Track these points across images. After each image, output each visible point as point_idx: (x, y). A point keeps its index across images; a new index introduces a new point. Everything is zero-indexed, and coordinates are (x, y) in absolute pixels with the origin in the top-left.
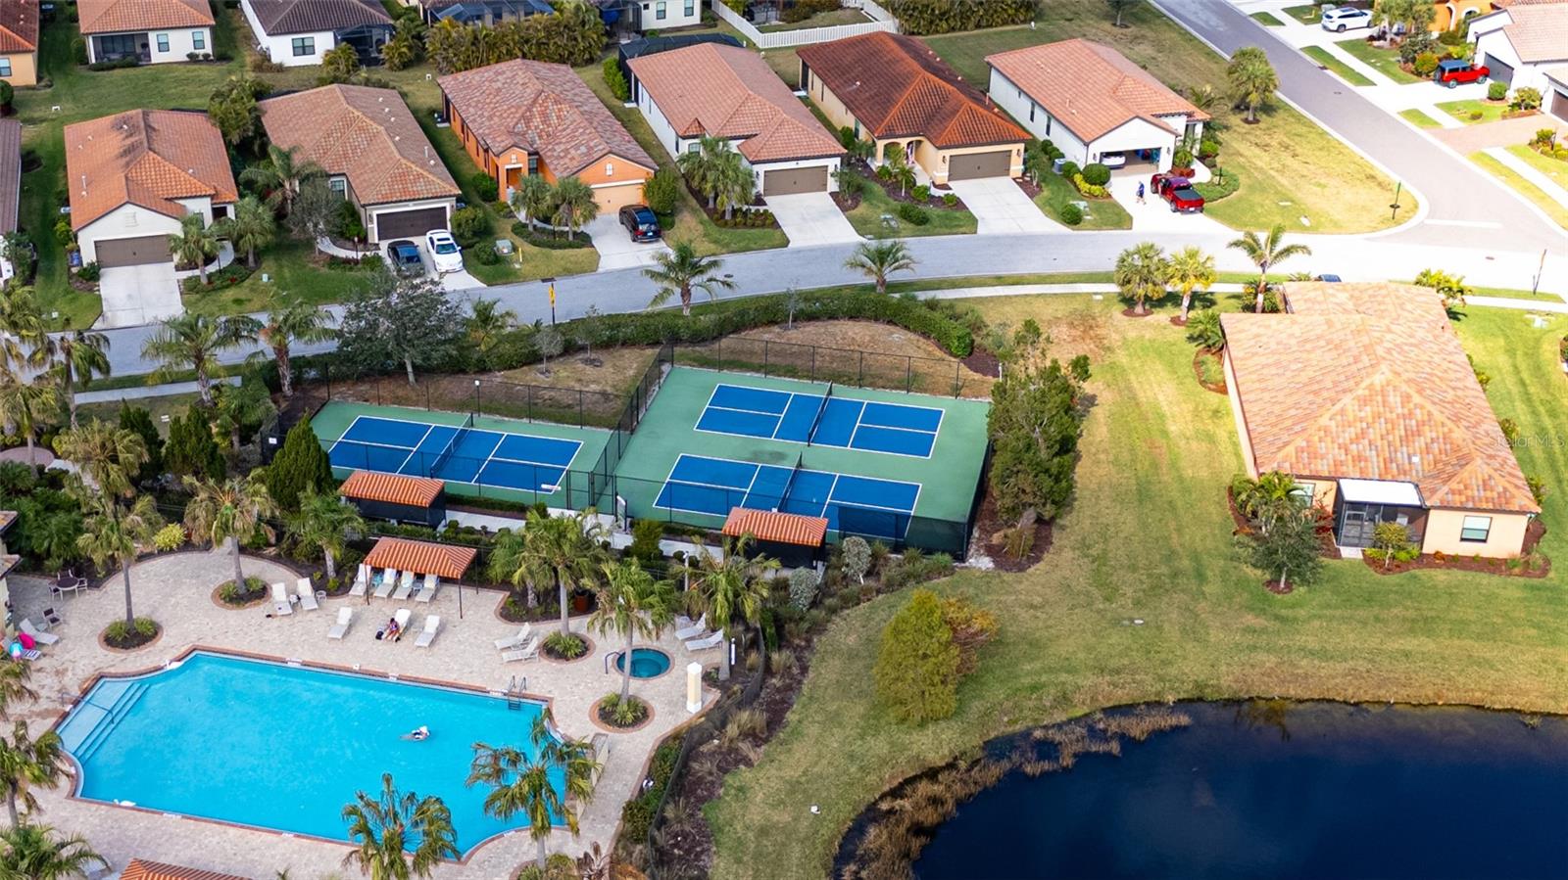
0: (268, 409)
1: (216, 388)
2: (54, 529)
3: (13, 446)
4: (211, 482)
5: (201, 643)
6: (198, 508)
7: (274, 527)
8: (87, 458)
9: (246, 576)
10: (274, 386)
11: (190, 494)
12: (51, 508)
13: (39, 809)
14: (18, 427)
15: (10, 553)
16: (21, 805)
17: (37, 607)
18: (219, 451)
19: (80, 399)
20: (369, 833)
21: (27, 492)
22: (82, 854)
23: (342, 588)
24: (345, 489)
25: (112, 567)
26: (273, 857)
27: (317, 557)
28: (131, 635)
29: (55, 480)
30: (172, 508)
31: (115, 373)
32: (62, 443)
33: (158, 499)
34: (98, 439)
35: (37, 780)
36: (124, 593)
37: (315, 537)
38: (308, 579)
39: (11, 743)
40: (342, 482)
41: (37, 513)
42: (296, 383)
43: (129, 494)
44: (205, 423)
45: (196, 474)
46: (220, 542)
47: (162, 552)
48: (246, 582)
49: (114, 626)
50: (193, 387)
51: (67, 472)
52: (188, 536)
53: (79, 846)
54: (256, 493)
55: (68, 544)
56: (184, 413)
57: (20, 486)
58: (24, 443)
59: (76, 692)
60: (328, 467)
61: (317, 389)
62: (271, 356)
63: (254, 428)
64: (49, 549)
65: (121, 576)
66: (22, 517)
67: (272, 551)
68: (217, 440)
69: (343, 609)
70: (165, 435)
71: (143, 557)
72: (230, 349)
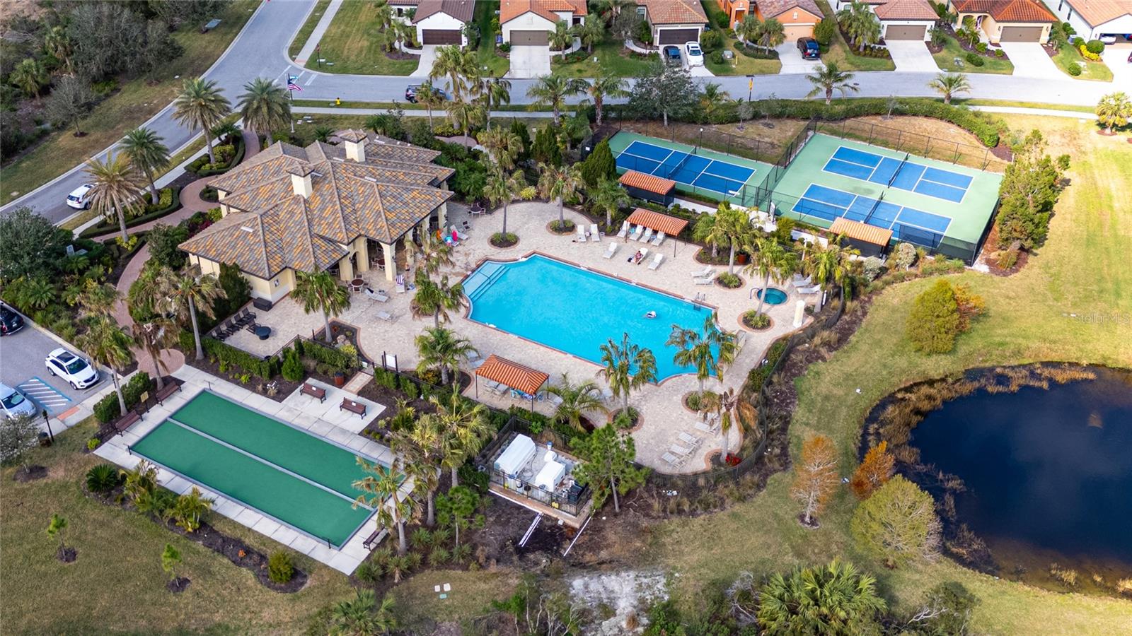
0: (588, 132)
1: (562, 116)
2: (472, 181)
3: (457, 135)
4: (553, 167)
5: (538, 250)
6: (545, 180)
7: (583, 194)
8: (493, 146)
9: (565, 219)
10: (592, 119)
11: (542, 171)
12: (472, 170)
13: (450, 321)
14: (461, 125)
15: (450, 190)
16: (441, 318)
17: (460, 220)
18: (560, 151)
19: (493, 114)
20: (612, 363)
21: (461, 160)
22: (467, 347)
23: (613, 232)
24: (623, 179)
25: (499, 205)
26: (561, 365)
27: (603, 214)
28: (504, 241)
29: (475, 155)
30: (532, 178)
31: (512, 103)
32: (481, 136)
33: (525, 172)
34: (499, 137)
35: (449, 307)
36: (503, 219)
37: (602, 203)
38: (596, 225)
39: (440, 286)
40: (621, 176)
41: (465, 172)
42: (604, 119)
43: (511, 168)
44: (554, 135)
45: (546, 162)
46: (555, 199)
47: (524, 200)
48: (564, 222)
49: (496, 235)
50: (551, 115)
51: (482, 152)
52: (539, 193)
53: (467, 343)
54: (575, 175)
55: (478, 189)
56: (544, 128)
57: (458, 156)
58: (462, 134)
59: (474, 266)
60: (615, 167)
61: (614, 123)
62: (593, 103)
63: (579, 141)
64: (468, 191)
65: (503, 209)
66: (457, 172)
67: (580, 207)
68: (559, 145)
69: (612, 243)
70: (533, 139)
71: (514, 202)
72: (572, 96)
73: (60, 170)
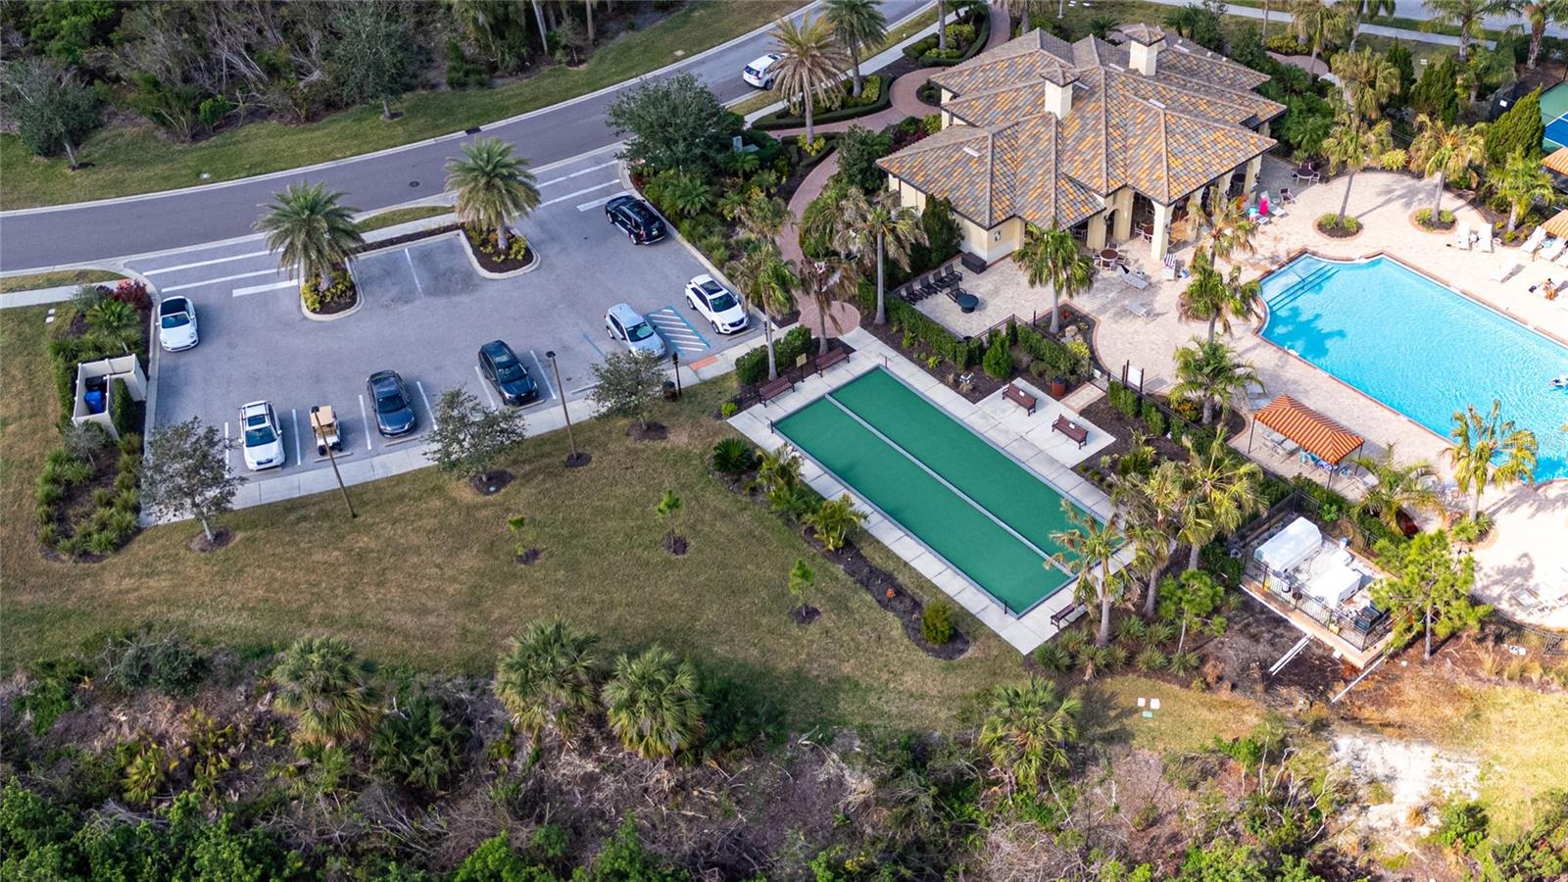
0: (1510, 76)
1: (1473, 46)
2: (1309, 127)
3: (1301, 53)
4: (1440, 124)
5: (1388, 250)
6: (1423, 142)
7: (1478, 175)
8: (1353, 79)
9: (1441, 208)
10: (1521, 57)
11: (1421, 128)
12: (1312, 111)
13: (1231, 334)
14: (1310, 39)
15: (1271, 137)
16: (1219, 327)
17: (1277, 185)
18: (1457, 100)
19: (1364, 29)
21: (1300, 93)
22: (1249, 377)
23: (1516, 240)
24: (1550, 160)
25: (1342, 169)
26: (1386, 430)
27: (1504, 208)
28: (1338, 228)
29: (1322, 89)
30: (1402, 136)
31: (1397, 14)
32: (1338, 60)
33: (1394, 127)
34: (1365, 66)
35: (1237, 312)
36: (1344, 193)
37: (1508, 192)
38: (1490, 226)
39: (1226, 279)
40: (1548, 154)
41: (1300, 112)
42: (1542, 59)
43: (1373, 117)
44: (1453, 74)
45: (1431, 115)
46: (1431, 174)
47: (1383, 169)
48: (1440, 213)
49: (1330, 217)
50: (1455, 42)
51: (1334, 85)
52: (1408, 162)
53: (1249, 370)
54: (1475, 143)
55: (1315, 142)
56: (1440, 61)
57: (1296, 87)
58: (1309, 54)
59: (1284, 259)
60: (1541, 139)
61: (1557, 69)
62: (1529, 31)
63: (1492, 89)
64: (1300, 143)
65: (1346, 179)
66: (1289, 111)
67: (1471, 195)
68: (1457, 90)
69: (1510, 256)
70: (1418, 75)
71: (1366, 169)
72: (1497, 16)
73: (741, 29)
